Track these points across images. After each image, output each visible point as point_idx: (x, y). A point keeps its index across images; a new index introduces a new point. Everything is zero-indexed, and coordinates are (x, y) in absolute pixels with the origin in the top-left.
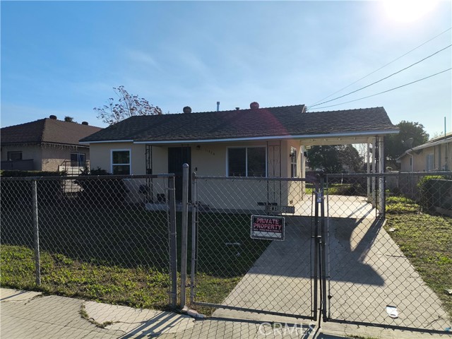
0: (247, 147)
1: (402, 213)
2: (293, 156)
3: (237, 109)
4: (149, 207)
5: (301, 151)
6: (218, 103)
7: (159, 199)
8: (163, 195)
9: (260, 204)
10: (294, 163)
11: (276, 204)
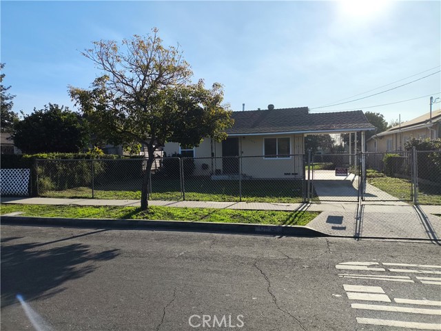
0: (277, 137)
6: (244, 105)
8: (220, 170)
11: (296, 174)
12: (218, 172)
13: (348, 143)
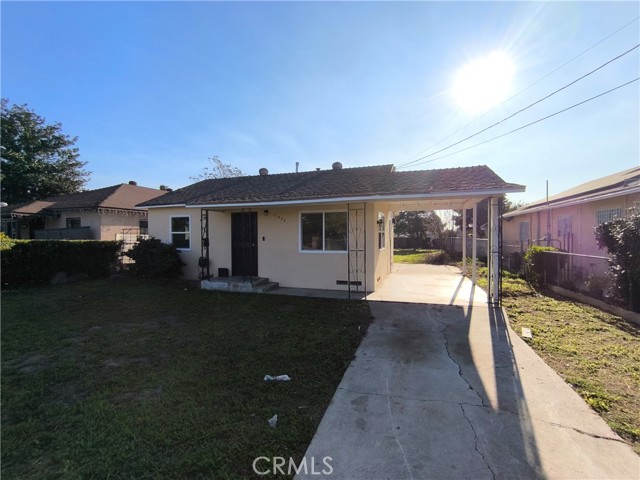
0: (324, 212)
1: (515, 296)
2: (380, 222)
3: (318, 169)
4: (206, 285)
5: (390, 218)
6: (297, 164)
7: (220, 275)
8: (226, 270)
9: (339, 282)
10: (382, 232)
11: (360, 283)
12: (223, 272)
13: (461, 228)
